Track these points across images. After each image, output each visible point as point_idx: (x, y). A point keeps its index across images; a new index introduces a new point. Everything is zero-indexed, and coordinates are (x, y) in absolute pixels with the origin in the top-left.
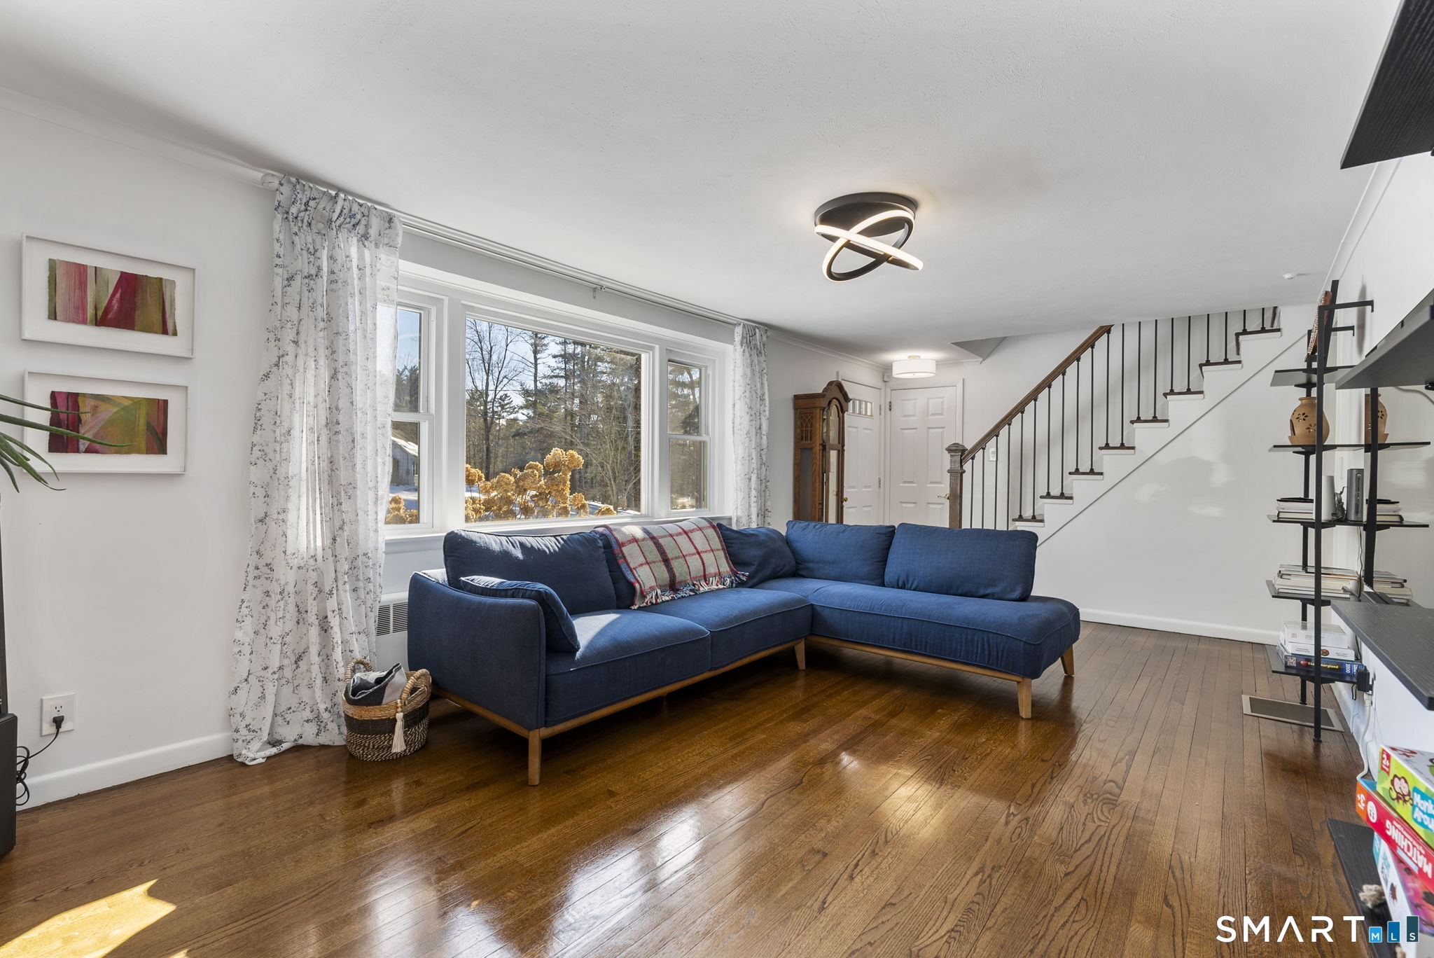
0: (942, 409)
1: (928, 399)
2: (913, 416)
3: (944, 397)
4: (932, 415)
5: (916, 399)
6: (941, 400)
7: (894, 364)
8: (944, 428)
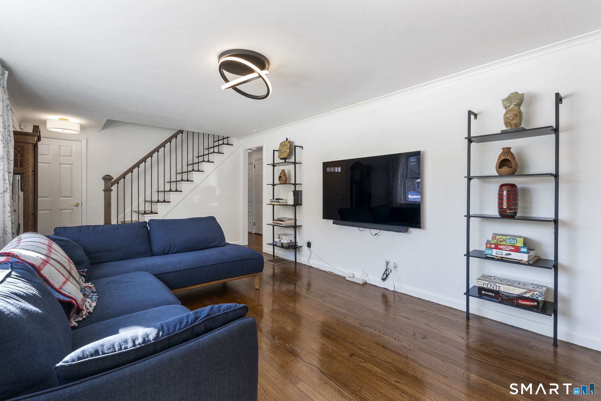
0: (71, 153)
1: (60, 146)
2: (47, 155)
3: (73, 147)
4: (63, 156)
5: (50, 145)
6: (71, 148)
7: (47, 121)
8: (73, 164)
